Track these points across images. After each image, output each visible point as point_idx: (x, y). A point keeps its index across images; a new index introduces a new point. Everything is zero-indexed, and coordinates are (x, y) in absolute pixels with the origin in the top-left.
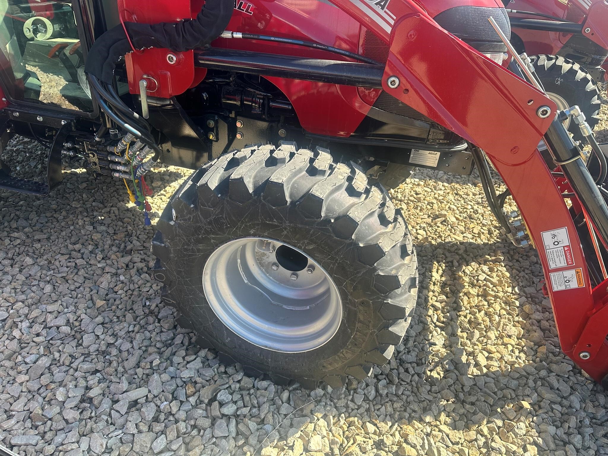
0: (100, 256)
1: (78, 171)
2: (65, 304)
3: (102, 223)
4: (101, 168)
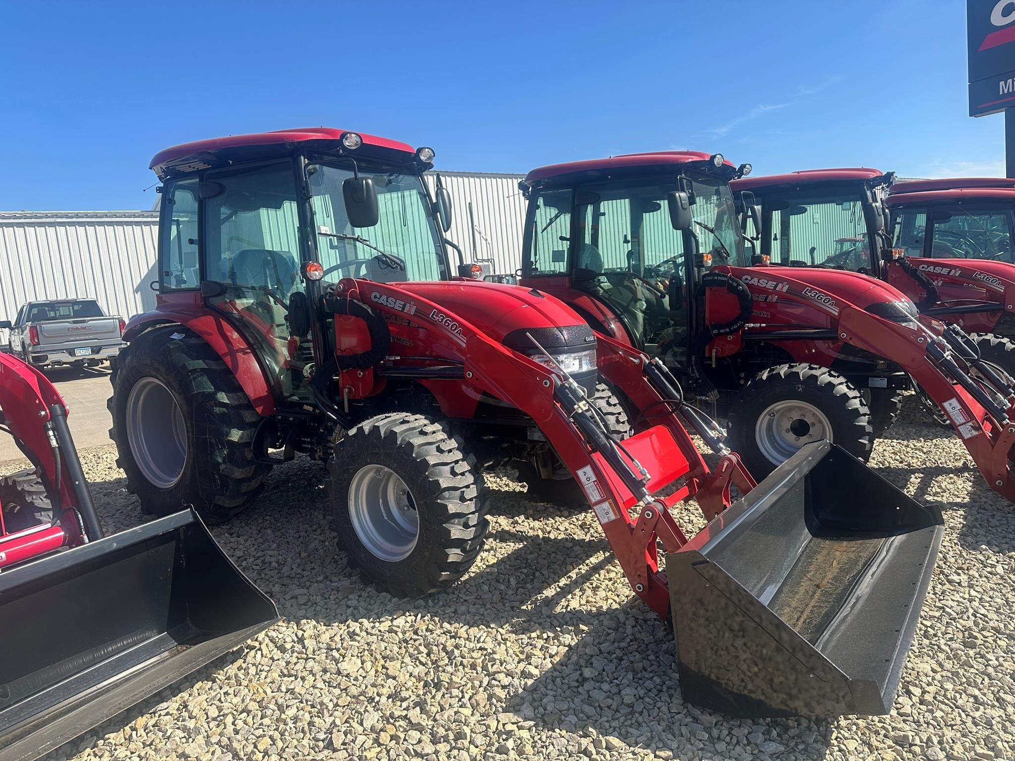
4: (323, 453)
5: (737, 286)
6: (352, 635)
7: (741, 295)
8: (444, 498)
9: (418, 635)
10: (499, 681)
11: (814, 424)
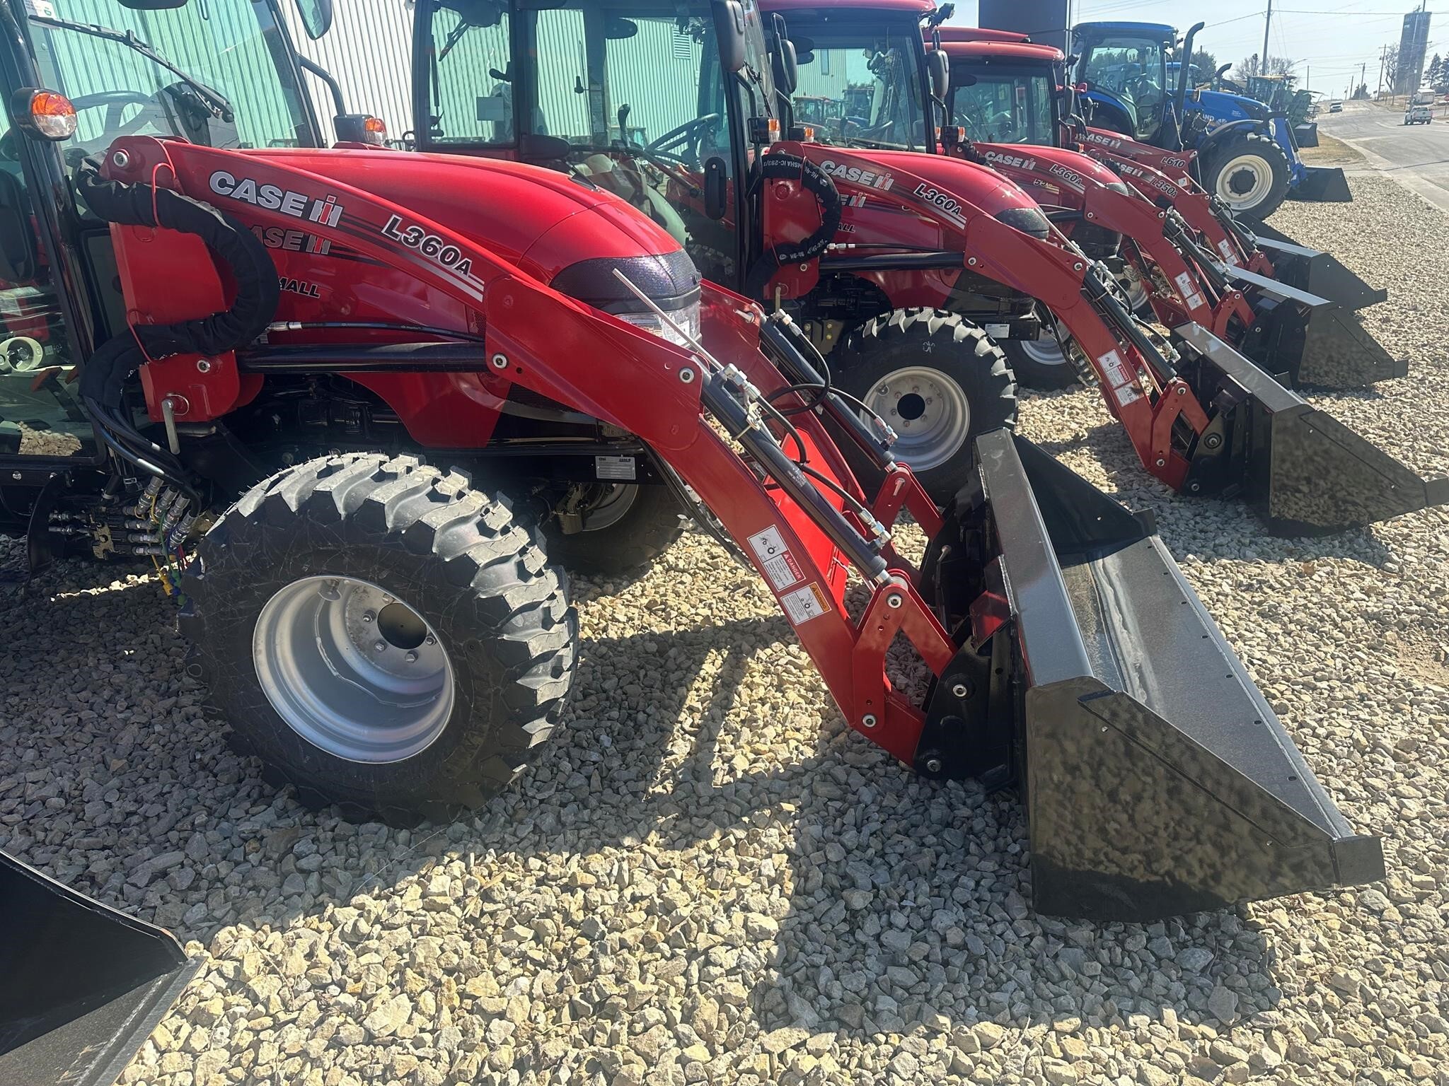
0: (122, 704)
1: (93, 591)
2: (57, 772)
3: (130, 659)
4: (115, 543)
5: (818, 179)
6: (355, 939)
7: (826, 193)
8: (514, 630)
9: (495, 902)
10: (721, 966)
11: (930, 399)
